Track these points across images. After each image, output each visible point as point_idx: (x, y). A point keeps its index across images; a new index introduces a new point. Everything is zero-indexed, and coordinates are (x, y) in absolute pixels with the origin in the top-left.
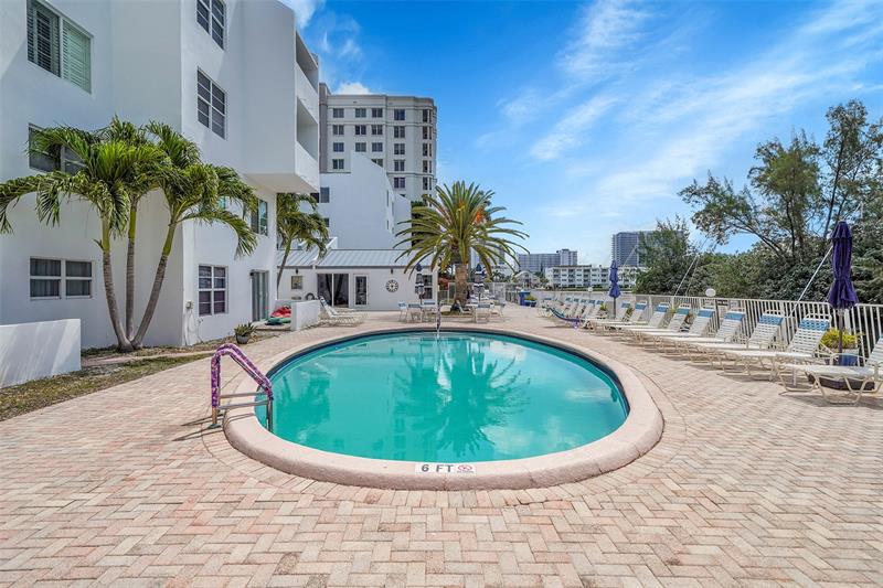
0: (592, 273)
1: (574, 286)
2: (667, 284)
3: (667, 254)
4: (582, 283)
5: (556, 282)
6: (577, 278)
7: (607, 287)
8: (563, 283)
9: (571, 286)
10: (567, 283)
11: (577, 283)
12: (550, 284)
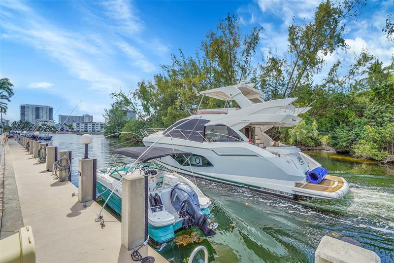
0: (96, 125)
1: (87, 131)
2: (115, 131)
3: (116, 119)
4: (91, 130)
5: (78, 129)
6: (89, 128)
7: (103, 132)
8: (81, 130)
9: (85, 131)
10: (84, 130)
11: (89, 130)
12: (75, 130)
